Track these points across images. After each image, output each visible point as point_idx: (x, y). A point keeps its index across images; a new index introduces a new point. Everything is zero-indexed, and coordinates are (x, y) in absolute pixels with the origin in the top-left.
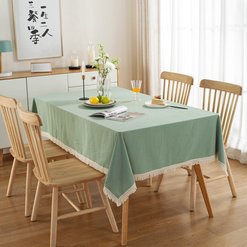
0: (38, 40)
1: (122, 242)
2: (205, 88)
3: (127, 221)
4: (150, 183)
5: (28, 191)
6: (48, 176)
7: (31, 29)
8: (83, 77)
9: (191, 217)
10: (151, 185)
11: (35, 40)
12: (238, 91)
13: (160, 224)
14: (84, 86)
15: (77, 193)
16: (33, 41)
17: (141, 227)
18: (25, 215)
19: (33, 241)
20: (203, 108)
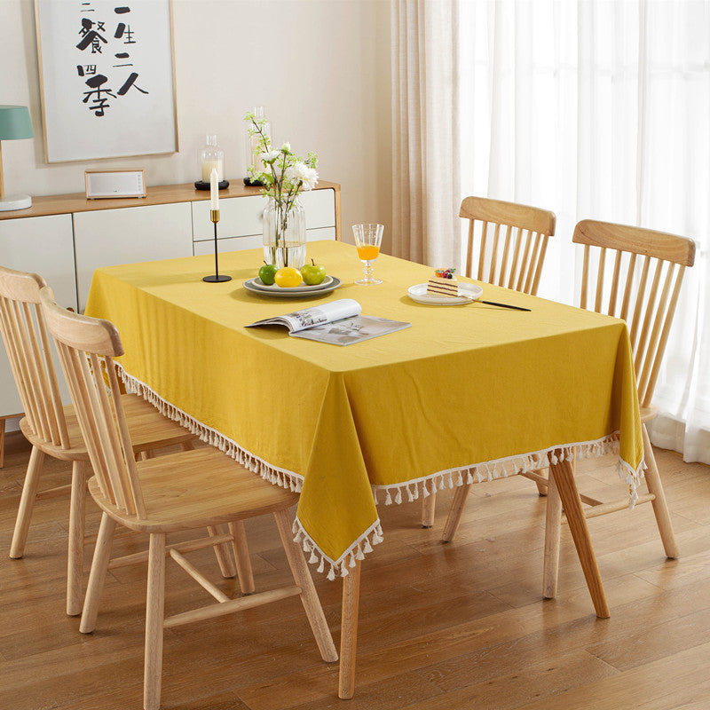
0: (108, 106)
1: (340, 689)
2: (588, 245)
3: (355, 628)
4: (428, 517)
5: (75, 541)
6: (137, 500)
7: (85, 72)
8: (215, 215)
9: (544, 616)
10: (432, 523)
11: (98, 104)
12: (684, 252)
13: (456, 636)
14: (216, 239)
15: (215, 548)
16: (91, 108)
17: (402, 644)
18: (68, 613)
19: (90, 685)
20: (583, 305)
